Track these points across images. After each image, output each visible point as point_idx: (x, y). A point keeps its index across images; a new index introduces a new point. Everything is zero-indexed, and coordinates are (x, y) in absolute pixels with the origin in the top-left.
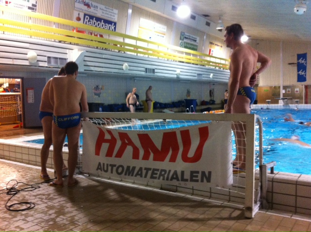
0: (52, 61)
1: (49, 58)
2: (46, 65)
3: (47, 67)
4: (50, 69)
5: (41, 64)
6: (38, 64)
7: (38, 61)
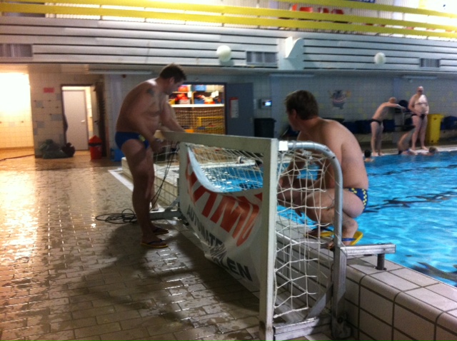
0: (254, 57)
1: (249, 53)
2: (244, 63)
3: (245, 67)
4: (249, 69)
5: (237, 63)
6: (233, 63)
7: (232, 59)
